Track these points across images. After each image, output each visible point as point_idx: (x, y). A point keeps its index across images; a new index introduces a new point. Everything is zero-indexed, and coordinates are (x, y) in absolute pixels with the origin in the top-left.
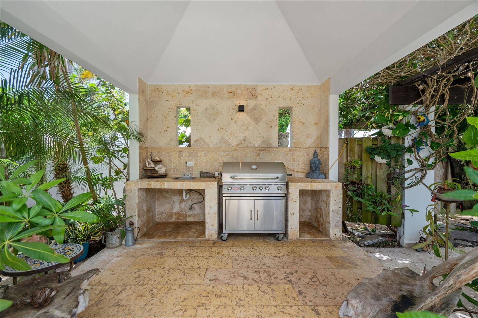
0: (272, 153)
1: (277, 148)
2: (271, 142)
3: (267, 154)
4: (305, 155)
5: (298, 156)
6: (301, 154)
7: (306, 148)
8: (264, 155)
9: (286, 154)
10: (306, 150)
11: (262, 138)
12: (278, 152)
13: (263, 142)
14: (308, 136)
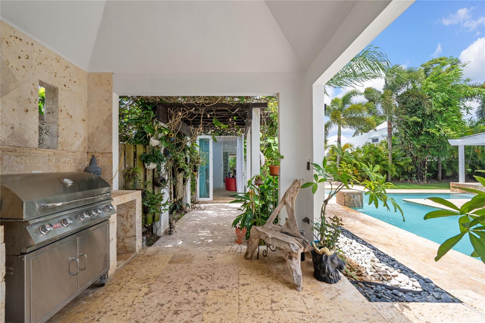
0: (27, 156)
1: (36, 149)
2: (26, 137)
3: (18, 159)
4: (72, 162)
5: (64, 162)
6: (67, 160)
7: (74, 152)
8: (12, 160)
9: (49, 159)
10: (74, 154)
11: (9, 128)
12: (37, 156)
13: (13, 136)
14: (76, 135)
